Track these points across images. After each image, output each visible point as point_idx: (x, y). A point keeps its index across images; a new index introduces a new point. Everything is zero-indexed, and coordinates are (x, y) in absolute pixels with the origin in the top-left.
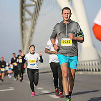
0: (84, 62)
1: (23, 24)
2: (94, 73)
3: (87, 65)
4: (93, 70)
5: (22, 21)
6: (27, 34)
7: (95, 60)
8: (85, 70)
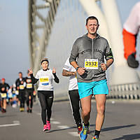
0: (118, 85)
1: (33, 34)
2: (132, 101)
3: (121, 89)
4: (130, 98)
5: (32, 28)
6: (39, 48)
7: (132, 84)
8: (119, 97)
